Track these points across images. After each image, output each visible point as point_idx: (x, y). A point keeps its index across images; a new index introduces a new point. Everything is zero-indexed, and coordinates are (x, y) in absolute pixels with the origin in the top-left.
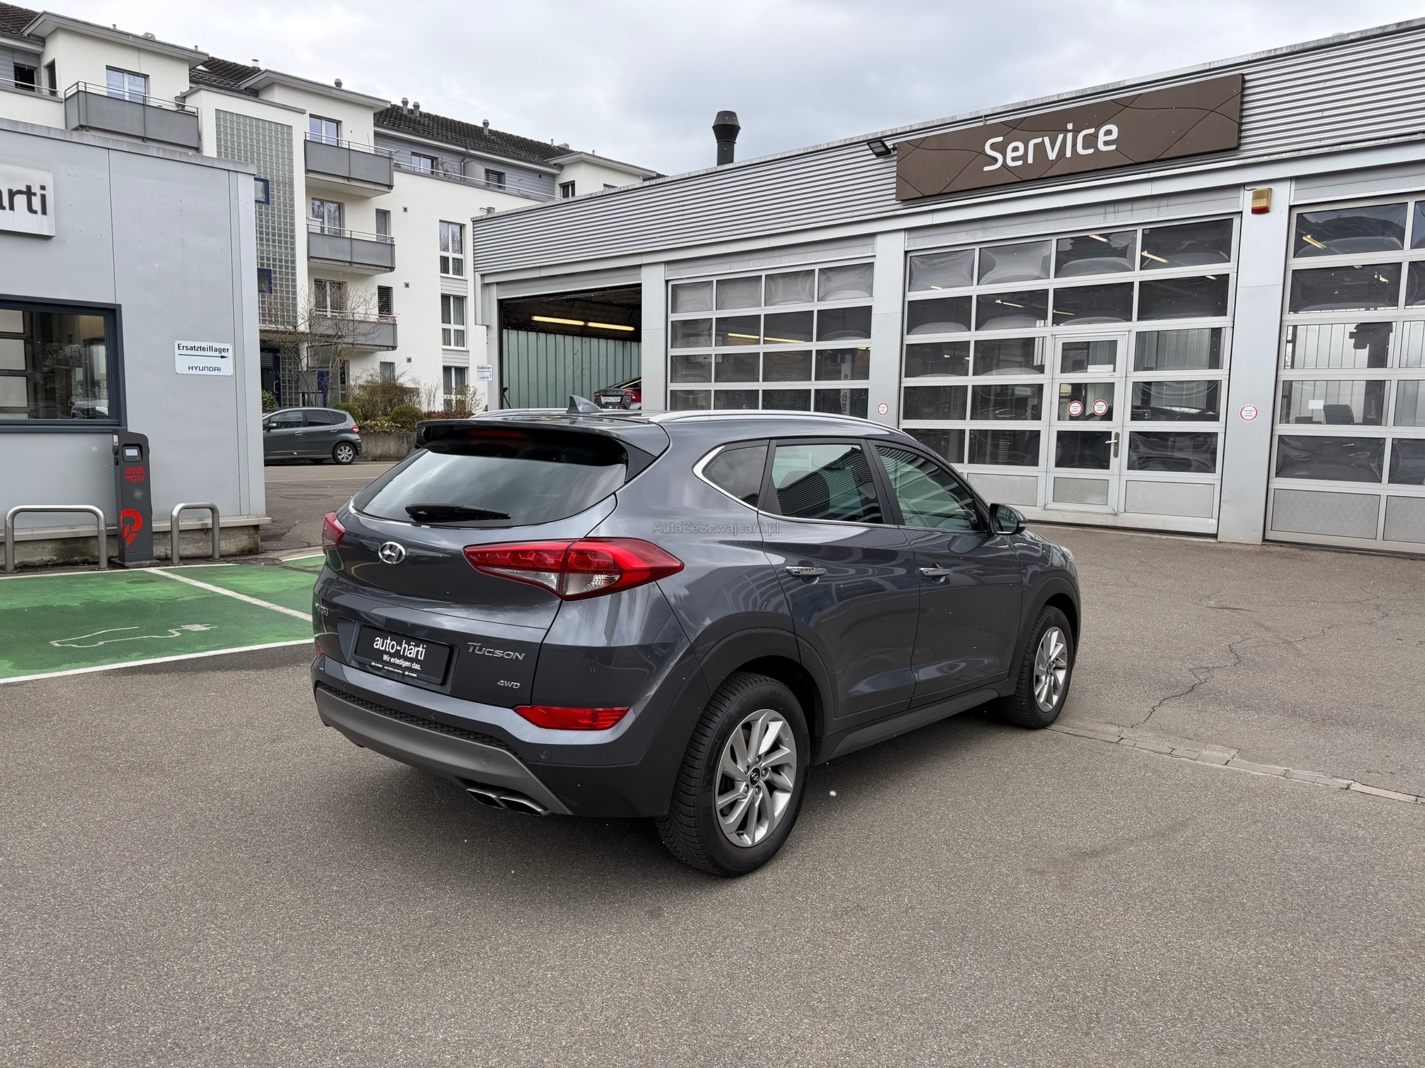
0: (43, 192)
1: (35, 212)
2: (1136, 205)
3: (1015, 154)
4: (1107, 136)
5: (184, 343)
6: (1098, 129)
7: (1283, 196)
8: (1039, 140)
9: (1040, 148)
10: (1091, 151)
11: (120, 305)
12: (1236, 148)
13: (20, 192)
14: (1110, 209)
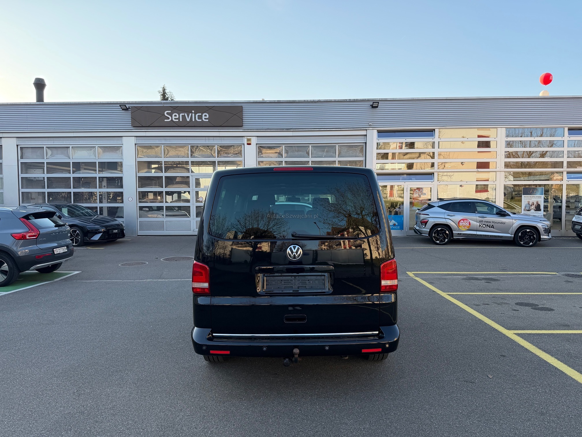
2: (215, 138)
3: (175, 117)
4: (205, 117)
6: (202, 114)
7: (254, 141)
8: (184, 114)
9: (184, 117)
10: (201, 120)
12: (242, 126)
14: (207, 138)
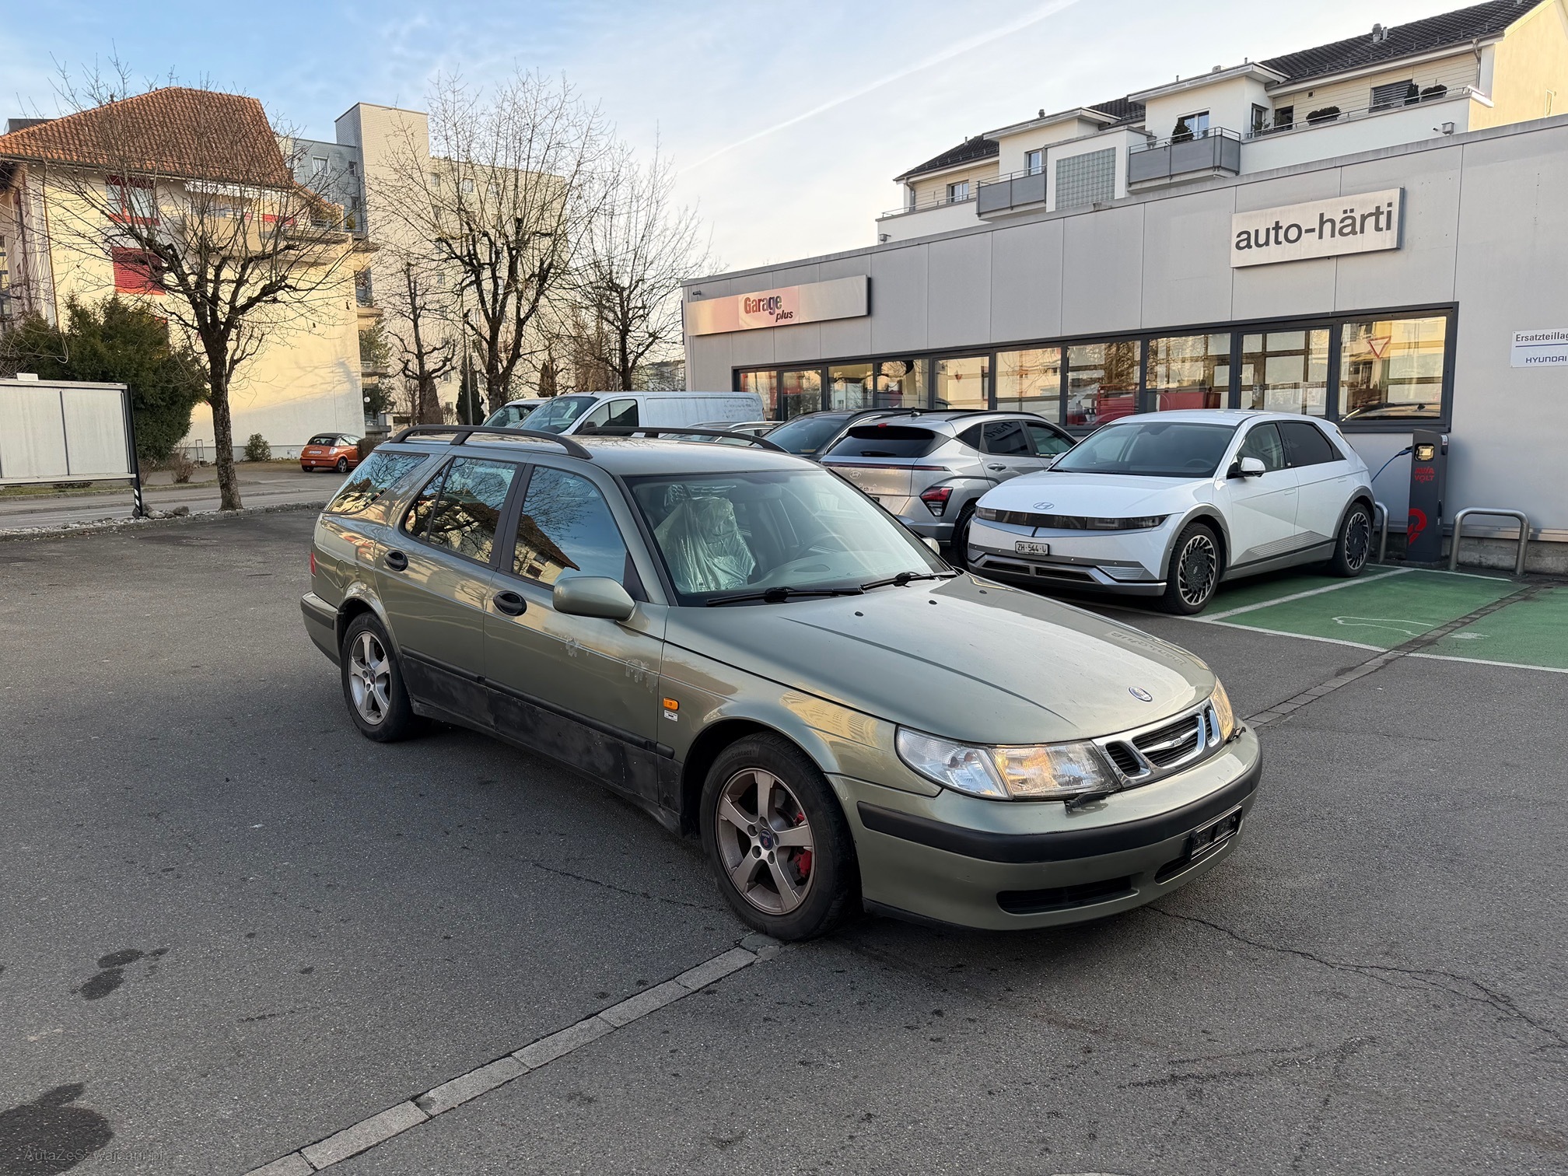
0: (1389, 209)
1: (1381, 229)
5: (1523, 334)
11: (1458, 302)
13: (1371, 215)
